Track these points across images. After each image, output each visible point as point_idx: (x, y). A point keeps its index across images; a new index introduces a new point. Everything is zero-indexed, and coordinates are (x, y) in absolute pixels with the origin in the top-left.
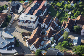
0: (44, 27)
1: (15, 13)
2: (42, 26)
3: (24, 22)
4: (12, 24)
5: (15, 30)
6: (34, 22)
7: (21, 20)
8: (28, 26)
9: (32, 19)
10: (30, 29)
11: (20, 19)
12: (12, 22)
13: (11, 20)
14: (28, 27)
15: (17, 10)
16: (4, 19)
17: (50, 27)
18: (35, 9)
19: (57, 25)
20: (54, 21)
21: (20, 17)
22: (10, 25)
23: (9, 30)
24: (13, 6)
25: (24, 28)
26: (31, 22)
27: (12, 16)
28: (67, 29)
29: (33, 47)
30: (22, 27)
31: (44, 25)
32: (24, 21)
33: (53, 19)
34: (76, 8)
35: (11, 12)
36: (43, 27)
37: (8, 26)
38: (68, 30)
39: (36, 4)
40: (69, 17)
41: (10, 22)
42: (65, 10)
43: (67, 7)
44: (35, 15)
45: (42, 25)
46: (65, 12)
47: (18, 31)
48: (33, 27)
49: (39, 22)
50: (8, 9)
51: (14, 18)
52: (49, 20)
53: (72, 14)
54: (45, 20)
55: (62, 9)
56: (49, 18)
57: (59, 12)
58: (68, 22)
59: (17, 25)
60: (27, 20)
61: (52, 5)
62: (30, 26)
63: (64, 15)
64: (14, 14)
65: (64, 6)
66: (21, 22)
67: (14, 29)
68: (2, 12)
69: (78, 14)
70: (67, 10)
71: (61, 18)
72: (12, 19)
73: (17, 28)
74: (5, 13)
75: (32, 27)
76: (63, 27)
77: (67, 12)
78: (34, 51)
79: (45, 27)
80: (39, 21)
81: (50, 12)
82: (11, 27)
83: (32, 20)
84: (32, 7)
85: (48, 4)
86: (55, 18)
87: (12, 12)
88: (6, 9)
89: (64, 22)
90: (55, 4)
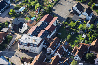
1: (17, 33)
2: (47, 51)
3: (25, 45)
4: (11, 46)
5: (14, 54)
6: (38, 46)
7: (22, 43)
9: (35, 41)
10: (32, 54)
11: (21, 41)
12: (12, 43)
13: (11, 41)
14: (30, 51)
15: (20, 29)
16: (3, 40)
17: (57, 53)
18: (42, 30)
19: (66, 51)
20: (63, 45)
21: (22, 38)
22: (9, 48)
23: (7, 53)
24: (15, 24)
25: (25, 52)
26: (34, 45)
27: (13, 36)
28: (77, 57)
30: (23, 51)
31: (50, 50)
32: (25, 43)
34: (93, 30)
35: (12, 31)
36: (49, 52)
37: (6, 49)
38: (79, 58)
39: (43, 23)
40: (82, 41)
41: (10, 43)
42: (78, 31)
43: (81, 28)
44: (40, 37)
45: (47, 49)
46: (78, 34)
47: (17, 55)
49: (44, 46)
50: (9, 27)
51: (16, 39)
52: (56, 44)
53: (87, 38)
54: (51, 44)
55: (75, 30)
56: (57, 42)
57: (70, 34)
58: (80, 47)
59: (17, 48)
60: (29, 43)
61: (64, 25)
63: (77, 38)
64: (15, 34)
65: (78, 27)
66: (22, 44)
67: (13, 52)
68: (2, 30)
69: (94, 38)
70: (82, 32)
71: (73, 42)
72: (13, 40)
73: (17, 52)
74: (4, 32)
75: (35, 51)
76: (72, 54)
77: (81, 35)
79: (51, 52)
80: (44, 44)
81: (60, 34)
82: (10, 50)
83: (35, 43)
84: (38, 26)
85: (59, 23)
86: (64, 42)
87: (14, 31)
88: (7, 27)
89: (75, 47)
90: (67, 23)
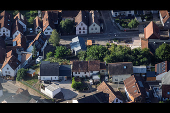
0: (4, 34)
29: (8, 69)
33: (15, 18)
78: (9, 76)
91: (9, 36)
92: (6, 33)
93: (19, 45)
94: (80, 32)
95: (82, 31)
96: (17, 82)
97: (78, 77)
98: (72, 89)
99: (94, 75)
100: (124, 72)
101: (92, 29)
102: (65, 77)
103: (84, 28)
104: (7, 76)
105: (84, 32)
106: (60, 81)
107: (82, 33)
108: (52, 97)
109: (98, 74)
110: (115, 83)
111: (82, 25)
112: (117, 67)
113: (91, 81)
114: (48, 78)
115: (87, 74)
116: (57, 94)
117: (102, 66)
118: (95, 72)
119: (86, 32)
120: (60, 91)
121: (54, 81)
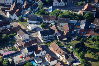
8: (6, 3)
29: (15, 16)
48: (10, 3)
62: (7, 3)
78: (16, 20)
91: (22, 3)
92: (21, 2)
93: (24, 7)
94: (55, 5)
95: (56, 5)
96: (18, 22)
97: (45, 22)
98: (41, 28)
99: (52, 22)
100: (65, 22)
101: (61, 4)
102: (39, 22)
103: (57, 3)
104: (15, 20)
105: (57, 5)
106: (37, 24)
107: (56, 6)
108: (31, 30)
109: (54, 22)
110: (61, 27)
111: (56, 1)
112: (62, 19)
113: (50, 25)
114: (31, 21)
115: (49, 22)
116: (34, 29)
117: (57, 19)
118: (53, 21)
119: (58, 5)
120: (35, 28)
121: (34, 23)
